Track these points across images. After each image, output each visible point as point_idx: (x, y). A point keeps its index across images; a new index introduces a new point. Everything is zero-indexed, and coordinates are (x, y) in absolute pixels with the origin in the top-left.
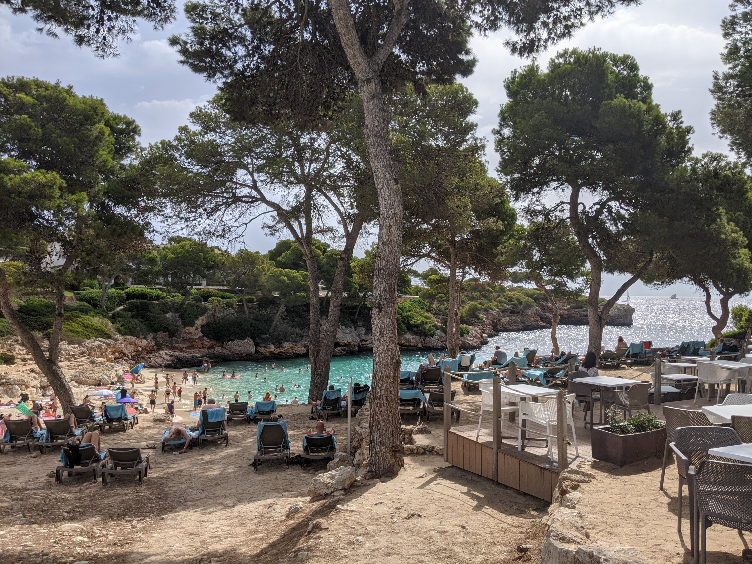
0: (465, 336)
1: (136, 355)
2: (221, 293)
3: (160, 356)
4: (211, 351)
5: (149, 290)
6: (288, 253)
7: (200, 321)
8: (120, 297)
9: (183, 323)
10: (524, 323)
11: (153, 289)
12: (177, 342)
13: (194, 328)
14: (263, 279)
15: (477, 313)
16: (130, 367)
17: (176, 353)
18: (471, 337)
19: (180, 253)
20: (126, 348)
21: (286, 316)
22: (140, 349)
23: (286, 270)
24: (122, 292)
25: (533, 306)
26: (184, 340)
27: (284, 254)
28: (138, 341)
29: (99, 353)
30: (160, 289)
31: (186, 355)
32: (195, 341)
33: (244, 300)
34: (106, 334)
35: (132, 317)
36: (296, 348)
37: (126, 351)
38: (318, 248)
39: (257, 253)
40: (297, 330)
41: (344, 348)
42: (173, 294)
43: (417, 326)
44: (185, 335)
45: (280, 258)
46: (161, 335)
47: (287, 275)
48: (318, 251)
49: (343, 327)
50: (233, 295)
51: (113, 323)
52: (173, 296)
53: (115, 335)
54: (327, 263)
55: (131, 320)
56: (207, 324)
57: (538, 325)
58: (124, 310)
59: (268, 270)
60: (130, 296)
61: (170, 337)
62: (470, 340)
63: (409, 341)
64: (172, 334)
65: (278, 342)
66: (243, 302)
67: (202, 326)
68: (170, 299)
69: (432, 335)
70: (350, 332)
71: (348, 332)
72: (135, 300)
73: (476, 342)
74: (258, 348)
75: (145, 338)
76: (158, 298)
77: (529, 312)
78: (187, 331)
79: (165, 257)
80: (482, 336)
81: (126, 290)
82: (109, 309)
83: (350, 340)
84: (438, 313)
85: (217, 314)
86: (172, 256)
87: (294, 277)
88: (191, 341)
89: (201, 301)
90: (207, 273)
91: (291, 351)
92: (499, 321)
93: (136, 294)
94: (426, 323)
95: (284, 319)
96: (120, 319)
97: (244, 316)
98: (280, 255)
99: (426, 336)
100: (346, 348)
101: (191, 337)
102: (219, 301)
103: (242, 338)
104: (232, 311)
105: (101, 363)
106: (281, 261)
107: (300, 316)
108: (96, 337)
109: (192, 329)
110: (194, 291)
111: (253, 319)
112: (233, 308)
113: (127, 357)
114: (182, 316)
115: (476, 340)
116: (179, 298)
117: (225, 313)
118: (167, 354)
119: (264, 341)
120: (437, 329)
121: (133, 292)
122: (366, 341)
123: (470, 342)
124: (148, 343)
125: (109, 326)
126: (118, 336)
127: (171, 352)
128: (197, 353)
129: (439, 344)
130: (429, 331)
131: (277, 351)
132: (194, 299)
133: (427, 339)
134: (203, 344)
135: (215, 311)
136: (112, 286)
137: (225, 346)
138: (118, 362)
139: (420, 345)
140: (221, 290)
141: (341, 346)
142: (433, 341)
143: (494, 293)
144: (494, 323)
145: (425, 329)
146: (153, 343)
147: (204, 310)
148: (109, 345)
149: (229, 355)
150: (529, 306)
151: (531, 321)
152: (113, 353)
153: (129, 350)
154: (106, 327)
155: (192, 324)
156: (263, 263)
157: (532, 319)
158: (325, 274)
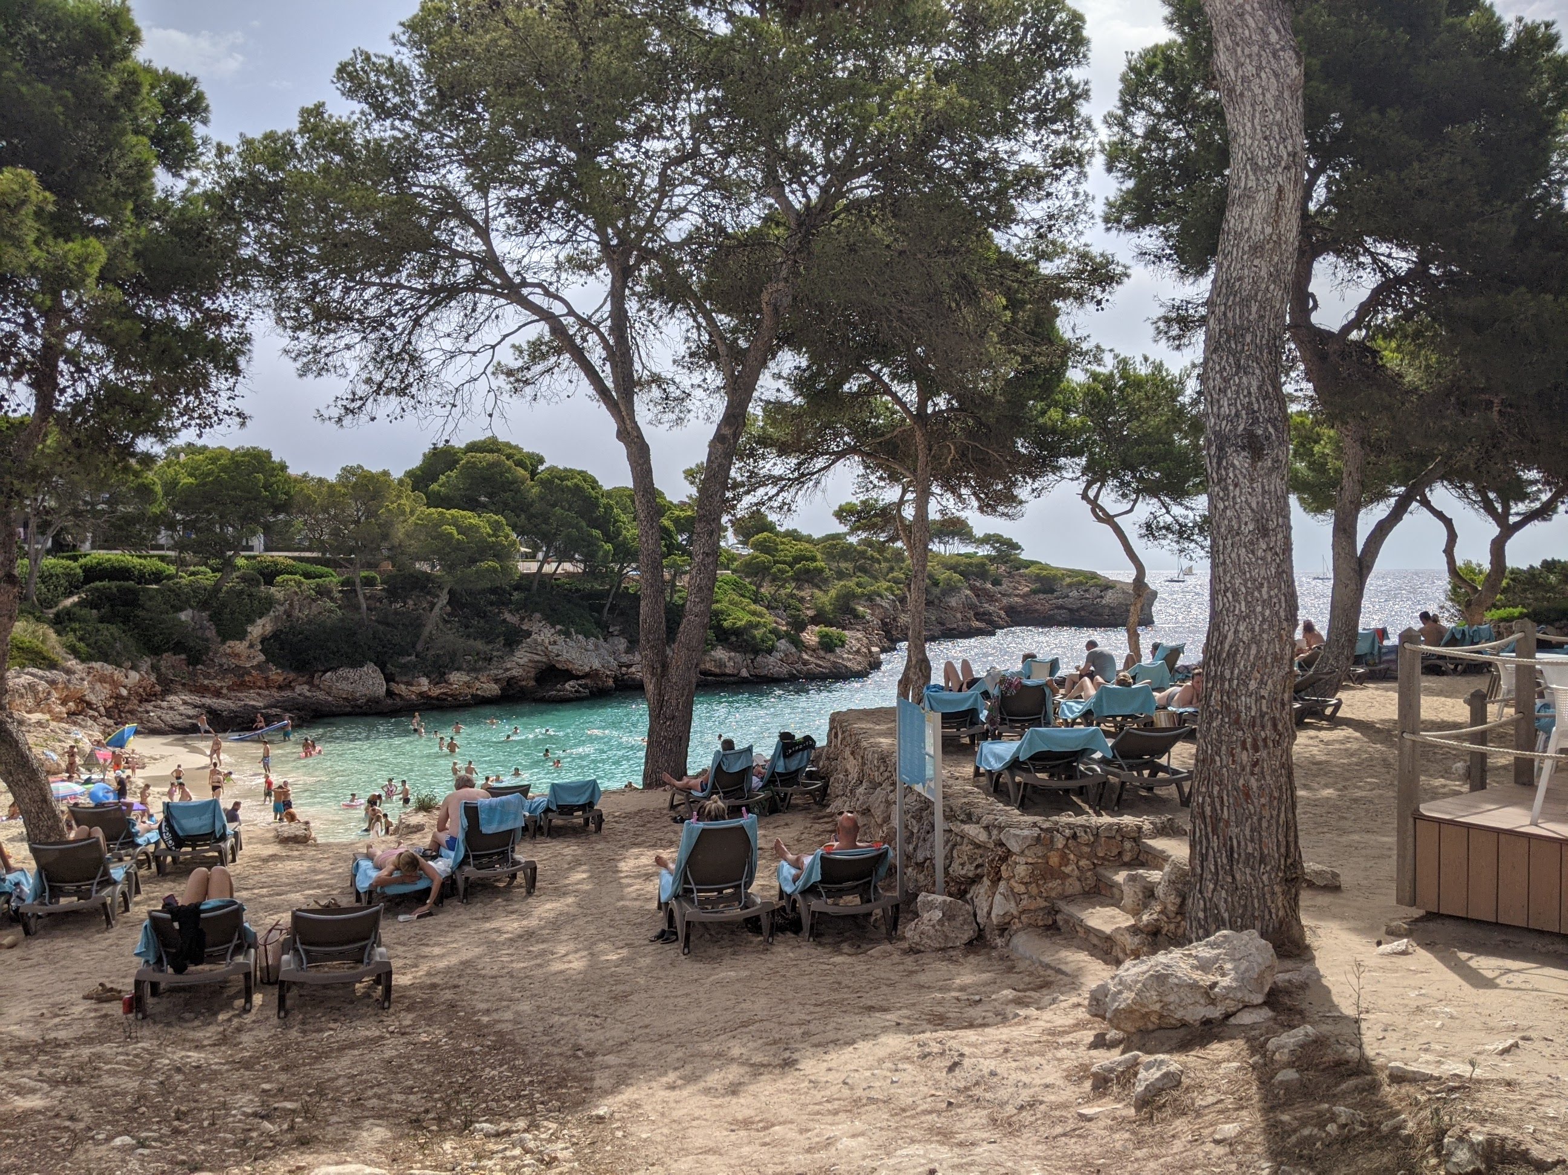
0: (838, 650)
1: (116, 706)
2: (303, 566)
3: (172, 708)
4: (288, 693)
5: (136, 561)
6: (453, 474)
7: (258, 629)
8: (69, 575)
9: (219, 633)
10: (942, 624)
11: (145, 557)
12: (207, 676)
13: (246, 643)
14: (400, 532)
15: (852, 604)
16: (103, 732)
17: (208, 701)
18: (849, 653)
19: (208, 475)
20: (93, 689)
21: (449, 615)
22: (124, 692)
23: (453, 511)
24: (73, 564)
25: (959, 589)
26: (224, 671)
27: (442, 478)
28: (118, 675)
29: (30, 703)
30: (162, 558)
31: (230, 704)
32: (249, 674)
33: (358, 581)
34: (44, 658)
35: (101, 620)
36: (478, 684)
37: (91, 698)
38: (520, 463)
39: (386, 473)
40: (479, 645)
41: (583, 682)
42: (192, 568)
43: (737, 632)
44: (224, 660)
45: (434, 487)
46: (168, 660)
47: (455, 523)
48: (521, 471)
49: (580, 637)
50: (330, 570)
51: (59, 633)
52: (193, 574)
53: (67, 660)
54: (542, 498)
55: (100, 626)
56: (276, 635)
57: (970, 627)
58: (81, 604)
59: (412, 513)
60: (93, 573)
61: (189, 664)
62: (847, 658)
63: (721, 664)
64: (194, 659)
65: (438, 671)
66: (354, 584)
67: (264, 640)
68: (186, 580)
69: (770, 651)
70: (596, 646)
71: (591, 647)
72: (106, 583)
73: (859, 663)
74: (393, 685)
75: (134, 668)
76: (157, 577)
77: (953, 602)
78: (228, 651)
79: (174, 483)
80: (870, 652)
81: (82, 561)
82: (46, 603)
83: (596, 665)
84: (774, 604)
85: (296, 613)
86: (191, 480)
87: (472, 528)
88: (240, 672)
89: (258, 584)
90: (272, 520)
91: (467, 691)
92: (894, 619)
93: (105, 569)
94: (757, 625)
95: (446, 622)
96: (76, 625)
97: (357, 617)
98: (435, 479)
99: (756, 651)
100: (588, 681)
101: (241, 663)
102: (299, 584)
103: (356, 663)
104: (330, 604)
105: (39, 723)
106: (439, 492)
107: (482, 615)
108: (23, 666)
109: (240, 647)
110: (240, 562)
111: (377, 621)
112: (332, 599)
113: (95, 710)
114: (215, 618)
115: (859, 658)
116: (207, 577)
117: (315, 609)
118: (185, 703)
119: (406, 669)
120: (779, 638)
121: (99, 564)
122: (629, 666)
123: (849, 664)
124: (142, 679)
125: (52, 641)
126: (72, 663)
127: (196, 699)
128: (253, 700)
129: (785, 670)
130: (763, 641)
131: (436, 692)
132: (243, 579)
133: (759, 659)
134: (267, 679)
135: (291, 605)
136: (48, 552)
137: (316, 681)
138: (75, 723)
139: (744, 673)
140: (301, 559)
141: (577, 678)
142: (772, 664)
143: (883, 565)
144: (884, 624)
145: (754, 637)
146: (153, 679)
147: (269, 603)
148: (52, 683)
149: (327, 702)
150: (951, 589)
151: (956, 620)
152: (64, 703)
153: (99, 695)
154: (43, 642)
155: (241, 635)
156: (399, 497)
157: (959, 615)
158: (538, 521)
